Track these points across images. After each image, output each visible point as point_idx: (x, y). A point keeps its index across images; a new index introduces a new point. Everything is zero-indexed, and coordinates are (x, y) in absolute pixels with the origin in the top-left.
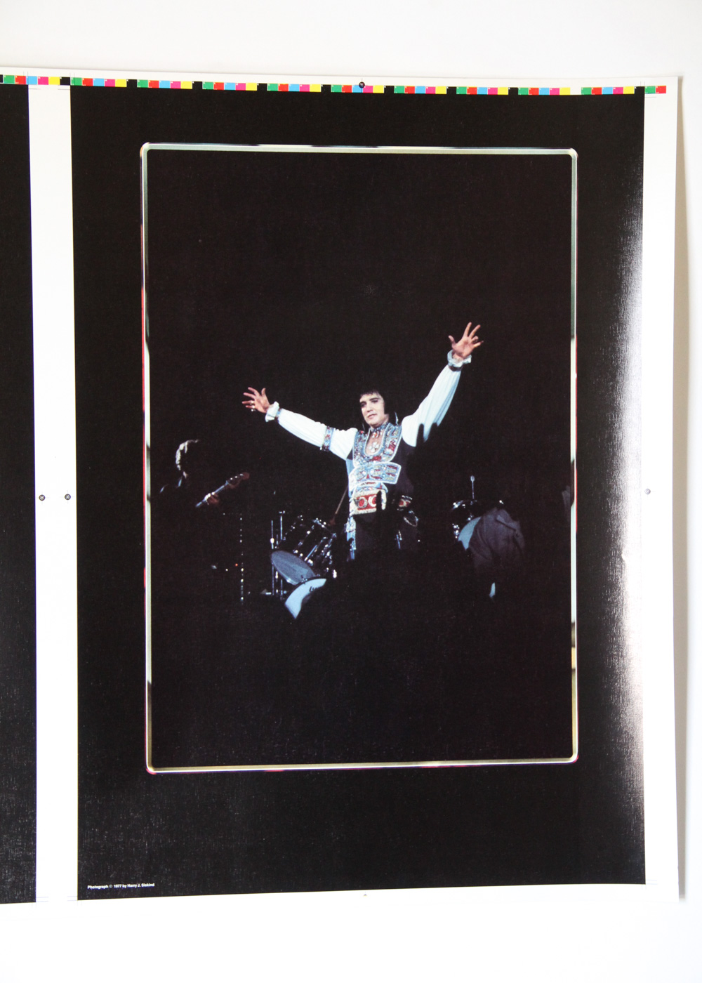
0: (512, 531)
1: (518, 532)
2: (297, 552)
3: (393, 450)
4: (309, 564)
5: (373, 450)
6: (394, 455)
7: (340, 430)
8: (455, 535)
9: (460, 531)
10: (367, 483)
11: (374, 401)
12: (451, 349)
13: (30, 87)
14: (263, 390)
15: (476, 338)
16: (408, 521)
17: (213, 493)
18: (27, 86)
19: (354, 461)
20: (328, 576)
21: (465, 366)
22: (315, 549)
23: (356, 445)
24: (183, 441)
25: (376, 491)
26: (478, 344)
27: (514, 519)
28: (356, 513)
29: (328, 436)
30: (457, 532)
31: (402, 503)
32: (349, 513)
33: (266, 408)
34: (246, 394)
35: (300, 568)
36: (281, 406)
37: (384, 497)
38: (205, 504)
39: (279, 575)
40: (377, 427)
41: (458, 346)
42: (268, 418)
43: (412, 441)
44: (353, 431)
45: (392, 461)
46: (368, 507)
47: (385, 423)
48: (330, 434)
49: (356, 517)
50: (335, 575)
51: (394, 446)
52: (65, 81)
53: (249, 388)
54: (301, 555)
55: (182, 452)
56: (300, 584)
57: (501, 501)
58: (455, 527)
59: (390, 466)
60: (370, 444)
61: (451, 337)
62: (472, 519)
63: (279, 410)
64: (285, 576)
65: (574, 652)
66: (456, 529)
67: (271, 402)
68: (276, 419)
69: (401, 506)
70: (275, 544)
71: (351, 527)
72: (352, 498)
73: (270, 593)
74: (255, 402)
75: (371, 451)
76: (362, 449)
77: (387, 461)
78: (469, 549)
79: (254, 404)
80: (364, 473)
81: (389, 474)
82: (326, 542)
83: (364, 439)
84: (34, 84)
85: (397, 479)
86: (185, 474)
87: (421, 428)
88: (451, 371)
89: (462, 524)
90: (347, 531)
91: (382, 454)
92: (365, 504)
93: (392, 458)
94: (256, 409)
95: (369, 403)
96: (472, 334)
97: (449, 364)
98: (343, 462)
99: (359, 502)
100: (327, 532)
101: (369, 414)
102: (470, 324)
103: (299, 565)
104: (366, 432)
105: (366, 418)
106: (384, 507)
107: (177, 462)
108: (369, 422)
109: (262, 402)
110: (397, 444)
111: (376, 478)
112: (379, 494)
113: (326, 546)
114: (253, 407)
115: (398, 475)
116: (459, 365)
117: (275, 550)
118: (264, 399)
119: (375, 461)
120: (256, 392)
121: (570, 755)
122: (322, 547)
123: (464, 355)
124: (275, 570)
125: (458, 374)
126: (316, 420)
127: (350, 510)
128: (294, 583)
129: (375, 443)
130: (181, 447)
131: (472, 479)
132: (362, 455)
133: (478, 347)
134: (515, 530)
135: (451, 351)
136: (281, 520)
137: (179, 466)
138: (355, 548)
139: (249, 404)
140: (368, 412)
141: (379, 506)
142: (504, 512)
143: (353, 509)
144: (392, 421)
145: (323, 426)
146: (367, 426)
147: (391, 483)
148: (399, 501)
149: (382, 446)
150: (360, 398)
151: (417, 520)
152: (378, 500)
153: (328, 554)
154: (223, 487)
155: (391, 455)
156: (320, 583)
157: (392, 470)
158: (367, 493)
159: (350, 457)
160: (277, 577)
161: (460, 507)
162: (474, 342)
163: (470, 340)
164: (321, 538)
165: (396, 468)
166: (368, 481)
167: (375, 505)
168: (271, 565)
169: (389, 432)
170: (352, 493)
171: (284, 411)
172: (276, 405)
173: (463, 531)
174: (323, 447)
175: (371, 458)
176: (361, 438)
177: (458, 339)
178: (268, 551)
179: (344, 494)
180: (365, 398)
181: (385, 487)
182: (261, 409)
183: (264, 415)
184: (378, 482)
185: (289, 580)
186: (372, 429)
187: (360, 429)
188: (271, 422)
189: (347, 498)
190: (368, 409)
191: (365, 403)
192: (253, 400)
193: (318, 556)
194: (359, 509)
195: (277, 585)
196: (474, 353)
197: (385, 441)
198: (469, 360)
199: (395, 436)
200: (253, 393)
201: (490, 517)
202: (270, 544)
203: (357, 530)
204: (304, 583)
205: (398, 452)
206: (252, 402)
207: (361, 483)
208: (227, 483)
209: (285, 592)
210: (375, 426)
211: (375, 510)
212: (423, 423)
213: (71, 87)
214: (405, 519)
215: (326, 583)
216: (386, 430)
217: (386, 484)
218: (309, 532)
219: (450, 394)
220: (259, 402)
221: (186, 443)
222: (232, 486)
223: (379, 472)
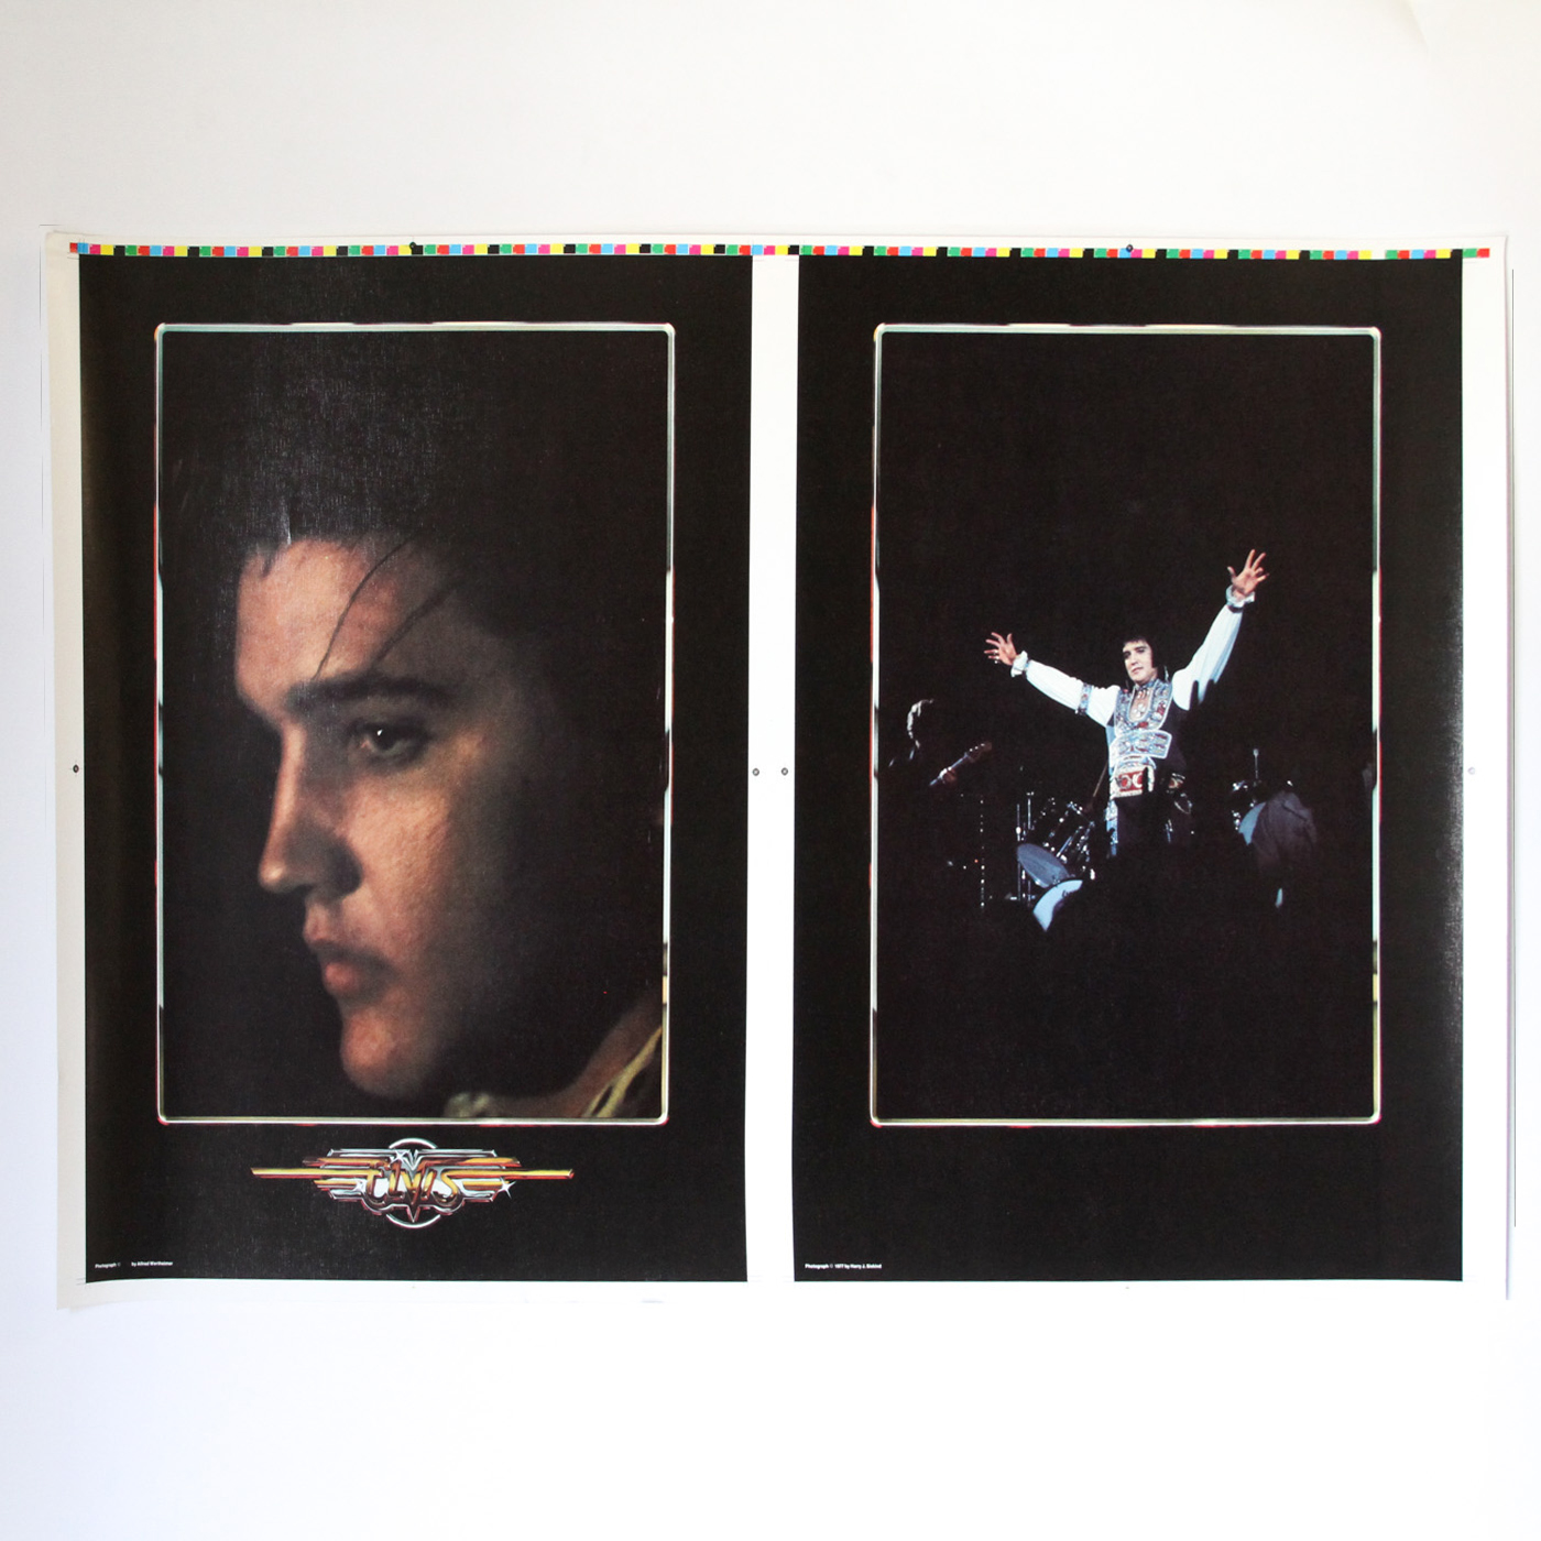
0: (1302, 822)
1: (1310, 822)
2: (1047, 845)
3: (1162, 714)
4: (1062, 861)
5: (1139, 715)
6: (1163, 721)
7: (1100, 687)
8: (1235, 826)
9: (1241, 820)
10: (1132, 757)
11: (1139, 650)
12: (1230, 583)
13: (754, 258)
14: (1009, 636)
15: (1260, 569)
16: (1179, 807)
17: (950, 769)
18: (751, 257)
19: (1116, 728)
20: (1084, 877)
21: (1247, 606)
22: (1069, 842)
23: (1118, 707)
24: (916, 702)
25: (1142, 768)
26: (1262, 578)
27: (1305, 804)
28: (1118, 796)
29: (1085, 696)
30: (1237, 821)
31: (1173, 784)
32: (1109, 795)
33: (1012, 660)
34: (989, 641)
35: (1051, 866)
36: (1031, 657)
37: (1151, 775)
38: (940, 781)
39: (1026, 875)
40: (1143, 684)
41: (1239, 580)
42: (1014, 673)
43: (1184, 704)
44: (1115, 689)
45: (1161, 729)
46: (1133, 788)
47: (1152, 679)
48: (1087, 693)
49: (1118, 801)
50: (1093, 875)
51: (1164, 709)
52: (793, 250)
53: (993, 634)
54: (1053, 849)
55: (915, 714)
56: (1051, 886)
57: (1289, 783)
58: (1235, 815)
59: (1159, 735)
60: (1134, 706)
61: (1230, 569)
62: (1256, 805)
63: (1028, 662)
64: (1032, 875)
65: (1377, 980)
66: (1237, 818)
67: (1018, 652)
68: (1024, 673)
69: (1171, 787)
70: (1021, 835)
71: (1112, 813)
72: (1114, 776)
73: (1015, 898)
74: (1000, 651)
75: (1136, 718)
76: (1125, 713)
77: (1155, 728)
78: (1251, 844)
79: (998, 654)
80: (1128, 744)
81: (1157, 745)
82: (1082, 833)
83: (1128, 699)
84: (759, 254)
85: (1166, 752)
86: (917, 743)
87: (1196, 685)
88: (1230, 613)
89: (1244, 812)
90: (1107, 819)
91: (1148, 720)
92: (1129, 784)
93: (1161, 725)
94: (1000, 661)
95: (1133, 653)
96: (1255, 564)
97: (1229, 604)
98: (1104, 729)
99: (1121, 781)
100: (1083, 820)
101: (1133, 668)
102: (1253, 552)
103: (1051, 862)
104: (1130, 691)
105: (1130, 672)
106: (1151, 788)
107: (909, 728)
108: (1134, 677)
109: (1008, 651)
110: (1167, 706)
111: (1142, 750)
112: (1146, 772)
113: (1083, 838)
114: (997, 658)
115: (1167, 746)
116: (1240, 605)
117: (1021, 842)
118: (1010, 648)
119: (1140, 729)
120: (1000, 638)
121: (1370, 1113)
122: (1077, 840)
123: (1246, 591)
124: (1022, 869)
125: (1238, 616)
126: (1071, 676)
127: (1111, 792)
128: (1045, 885)
129: (1141, 706)
130: (914, 708)
131: (1256, 753)
132: (1125, 721)
133: (1263, 581)
134: (1305, 820)
135: (1230, 587)
136: (1029, 803)
137: (910, 734)
138: (1116, 842)
139: (992, 654)
140: (1133, 664)
141: (1145, 787)
142: (1293, 796)
143: (1115, 790)
144: (1161, 677)
145: (1080, 683)
146: (1132, 683)
147: (1160, 757)
148: (1169, 781)
149: (1149, 709)
150: (1123, 646)
151: (1190, 805)
152: (1144, 779)
153: (1085, 848)
154: (961, 760)
155: (1159, 721)
156: (1074, 885)
157: (1161, 741)
158: (1131, 770)
159: (1111, 723)
160: (1024, 877)
161: (1241, 789)
162: (1258, 575)
163: (1254, 573)
164: (1077, 828)
165: (1165, 738)
166: (1132, 754)
167: (1140, 786)
168: (1017, 862)
169: (1157, 692)
170: (1113, 769)
171: (1033, 663)
172: (1024, 655)
173: (1245, 820)
174: (1080, 710)
175: (1136, 724)
176: (1123, 699)
177: (1239, 571)
178: (1011, 844)
179: (1104, 772)
180: (1129, 647)
181: (1152, 762)
182: (1006, 661)
183: (1010, 667)
184: (1144, 756)
185: (1038, 882)
186: (1137, 686)
187: (1123, 687)
188: (1017, 676)
189: (1108, 776)
190: (1133, 661)
191: (1129, 653)
192: (997, 648)
193: (1073, 851)
194: (1122, 790)
195: (1024, 889)
196: (1258, 589)
197: (1153, 703)
198: (1252, 598)
199: (1164, 696)
200: (997, 640)
201: (1276, 802)
202: (1016, 835)
203: (1119, 817)
204: (1056, 885)
205: (1168, 718)
206: (996, 651)
207: (1124, 756)
208: (966, 755)
209: (1033, 897)
210: (1142, 683)
211: (1140, 792)
212: (1197, 679)
213: (802, 258)
214: (1177, 804)
215: (1083, 885)
216: (1154, 688)
217: (1154, 759)
218: (1061, 820)
219: (1229, 642)
220: (1004, 651)
221: (920, 704)
222: (972, 760)
223: (1146, 743)
